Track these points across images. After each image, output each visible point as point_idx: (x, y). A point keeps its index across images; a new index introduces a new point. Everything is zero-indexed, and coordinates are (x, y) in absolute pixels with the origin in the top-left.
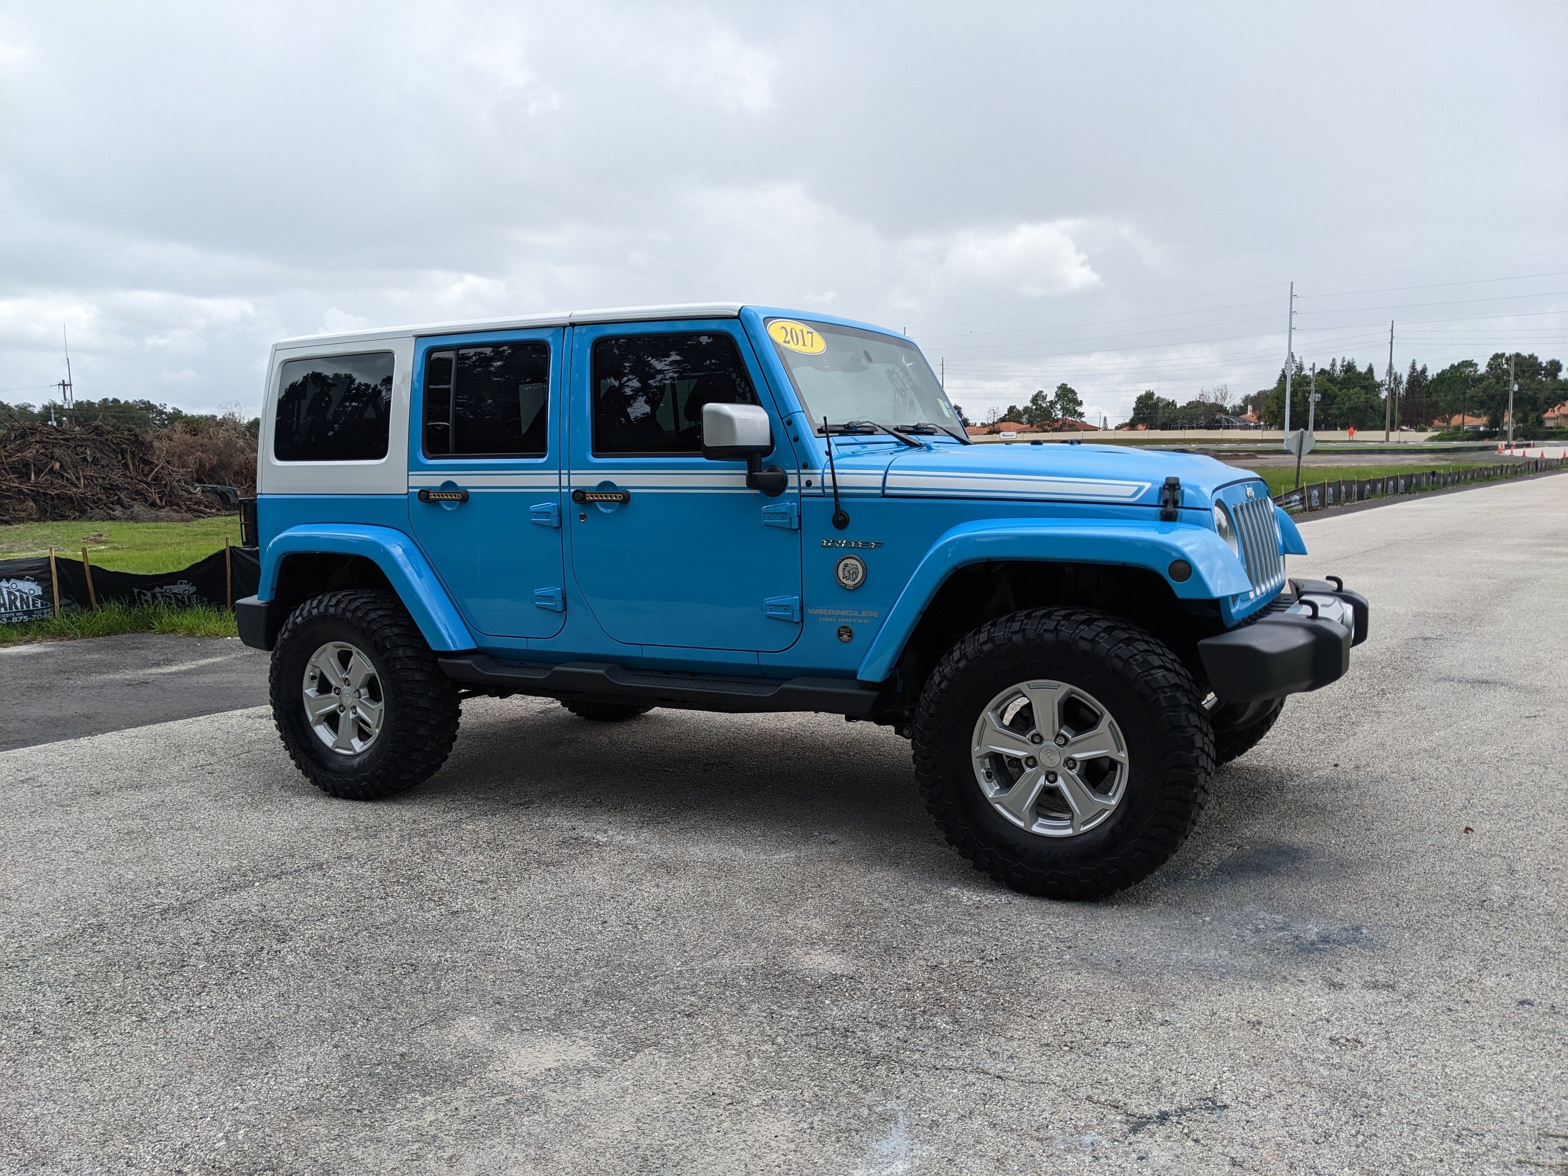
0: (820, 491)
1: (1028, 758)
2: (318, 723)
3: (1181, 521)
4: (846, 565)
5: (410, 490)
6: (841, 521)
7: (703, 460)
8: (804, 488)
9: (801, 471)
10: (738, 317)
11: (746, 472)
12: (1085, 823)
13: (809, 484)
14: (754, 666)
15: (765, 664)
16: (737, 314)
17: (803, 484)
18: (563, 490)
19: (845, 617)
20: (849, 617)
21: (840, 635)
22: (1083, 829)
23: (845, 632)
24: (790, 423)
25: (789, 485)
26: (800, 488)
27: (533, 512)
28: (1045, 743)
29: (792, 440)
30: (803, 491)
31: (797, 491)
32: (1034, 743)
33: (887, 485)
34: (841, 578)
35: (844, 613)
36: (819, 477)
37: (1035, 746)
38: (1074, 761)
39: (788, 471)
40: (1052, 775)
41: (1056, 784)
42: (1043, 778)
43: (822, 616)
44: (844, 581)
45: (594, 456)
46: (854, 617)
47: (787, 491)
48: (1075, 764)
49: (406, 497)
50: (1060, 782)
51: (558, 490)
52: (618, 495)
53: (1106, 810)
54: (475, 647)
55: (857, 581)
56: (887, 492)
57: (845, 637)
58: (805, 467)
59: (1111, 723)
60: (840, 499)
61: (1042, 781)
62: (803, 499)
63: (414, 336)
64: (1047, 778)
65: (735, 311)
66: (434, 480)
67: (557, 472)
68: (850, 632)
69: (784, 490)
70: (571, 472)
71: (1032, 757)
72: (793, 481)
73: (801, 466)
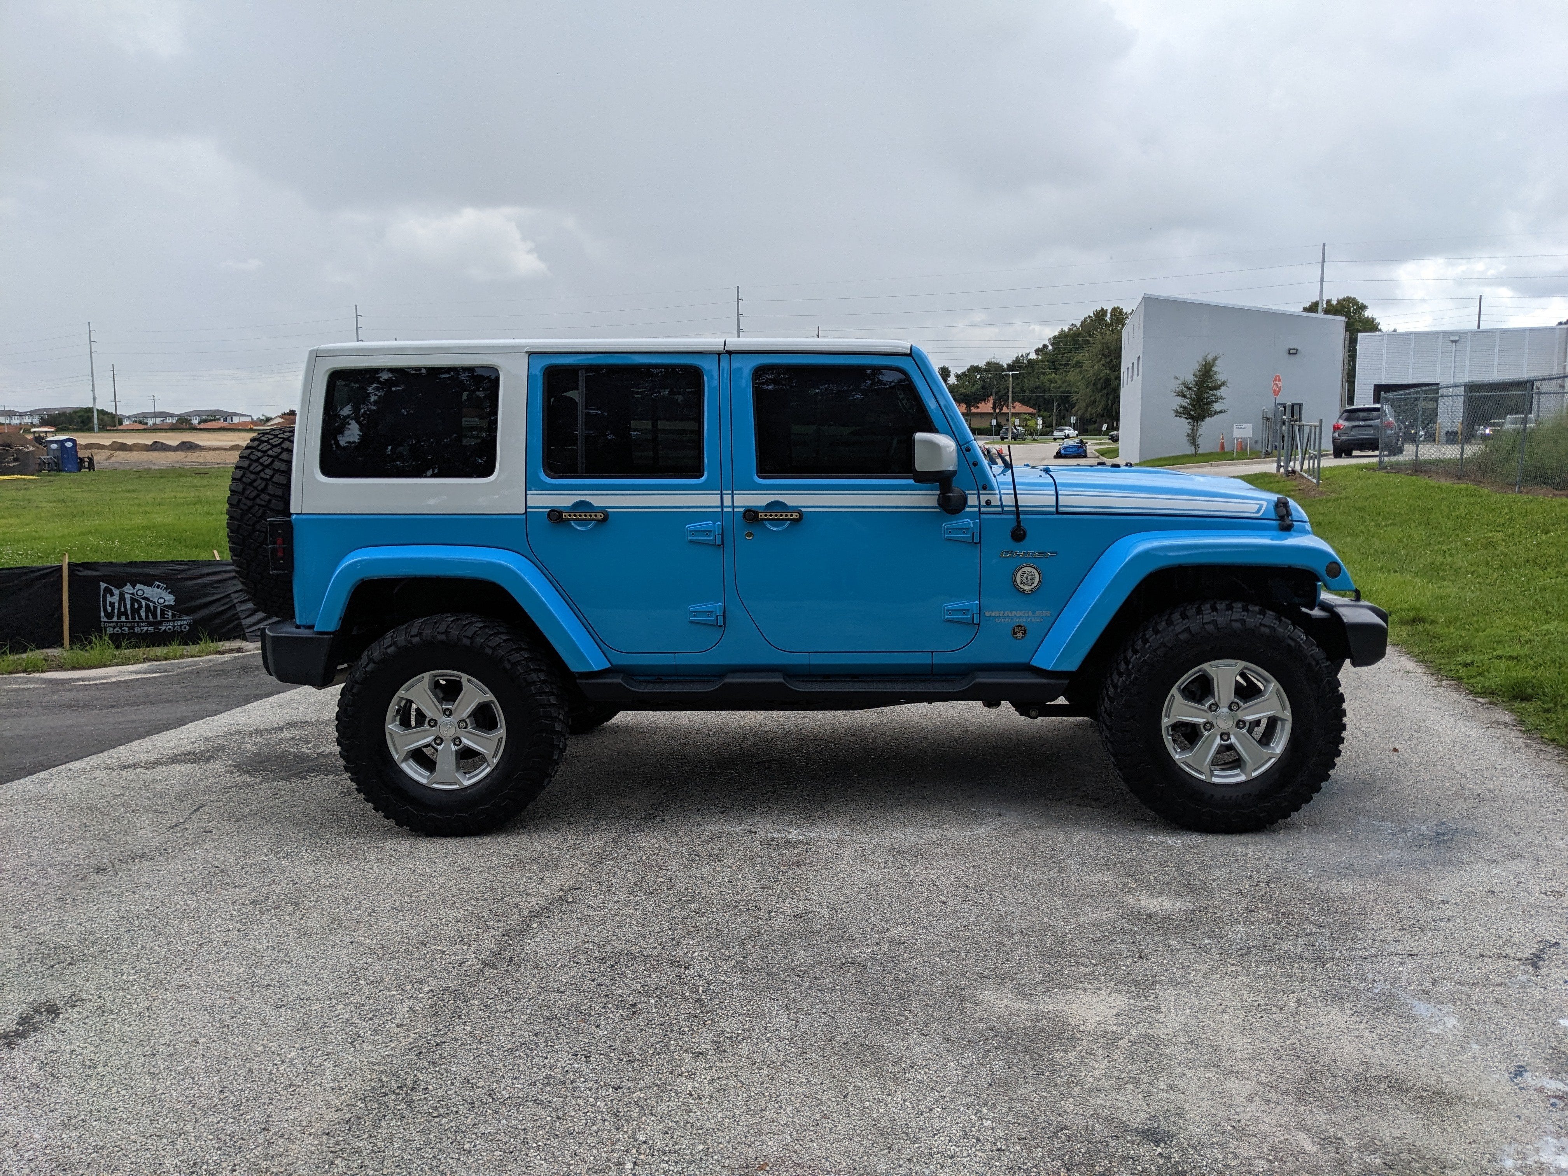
0: (1000, 509)
1: (1205, 724)
2: (405, 760)
3: (1295, 531)
4: (1024, 573)
5: (529, 510)
6: (1018, 534)
7: (911, 481)
8: (984, 507)
9: (981, 492)
10: (910, 355)
11: (938, 492)
12: (1254, 770)
13: (988, 503)
14: (927, 665)
15: (939, 662)
16: (909, 352)
17: (983, 503)
18: (725, 510)
19: (1020, 617)
20: (1024, 617)
21: (1014, 633)
22: (1254, 774)
23: (1020, 630)
24: (968, 450)
25: (969, 504)
26: (980, 506)
27: (691, 531)
28: (1220, 711)
29: (971, 465)
30: (982, 509)
31: (977, 509)
32: (1211, 711)
33: (1061, 503)
34: (1019, 583)
35: (1019, 614)
36: (998, 497)
37: (1213, 713)
38: (1244, 722)
39: (967, 492)
40: (1225, 735)
41: (1229, 742)
42: (1218, 738)
43: (999, 617)
44: (1022, 586)
45: (759, 477)
46: (1028, 617)
47: (967, 509)
48: (1245, 725)
49: (524, 517)
50: (1233, 740)
51: (719, 510)
52: (794, 514)
53: (1271, 758)
54: (609, 666)
55: (1033, 586)
56: (1061, 509)
57: (1020, 635)
58: (985, 488)
59: (1278, 690)
60: (1021, 516)
61: (1218, 741)
62: (982, 516)
63: (526, 352)
64: (1222, 739)
65: (906, 348)
66: (564, 500)
67: (719, 492)
68: (1025, 630)
69: (964, 508)
70: (735, 492)
71: (1208, 723)
72: (972, 500)
73: (980, 487)
